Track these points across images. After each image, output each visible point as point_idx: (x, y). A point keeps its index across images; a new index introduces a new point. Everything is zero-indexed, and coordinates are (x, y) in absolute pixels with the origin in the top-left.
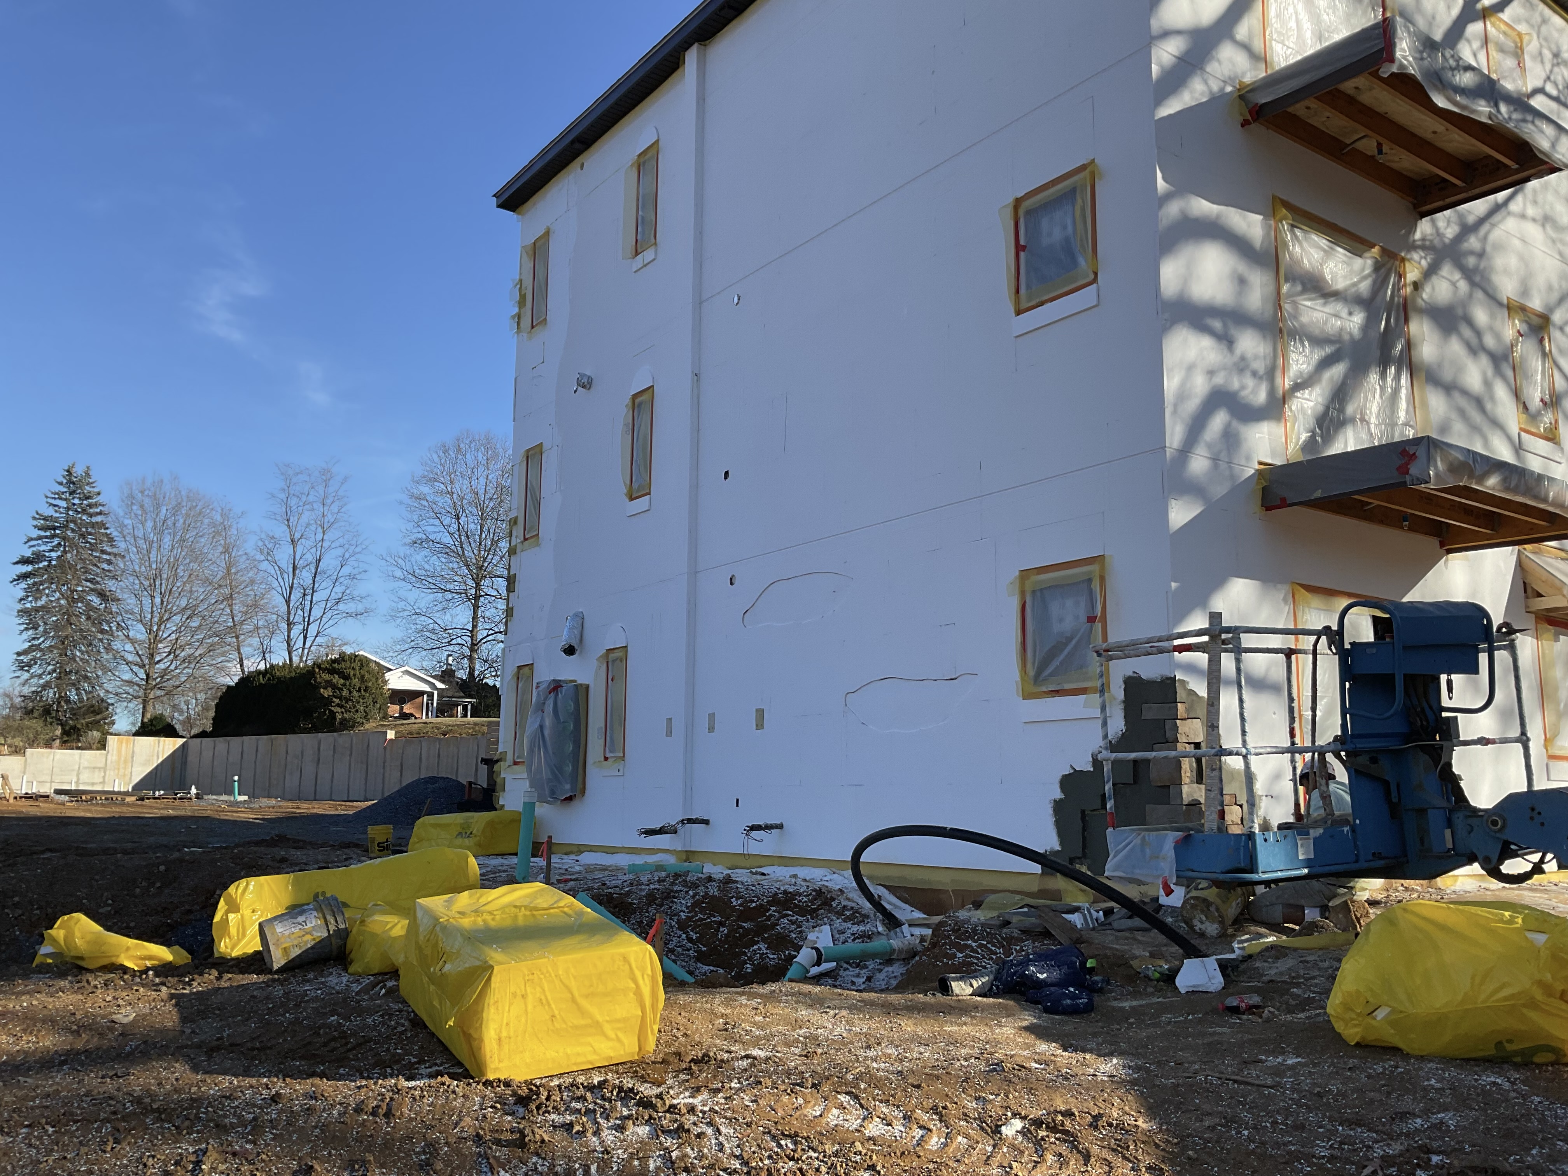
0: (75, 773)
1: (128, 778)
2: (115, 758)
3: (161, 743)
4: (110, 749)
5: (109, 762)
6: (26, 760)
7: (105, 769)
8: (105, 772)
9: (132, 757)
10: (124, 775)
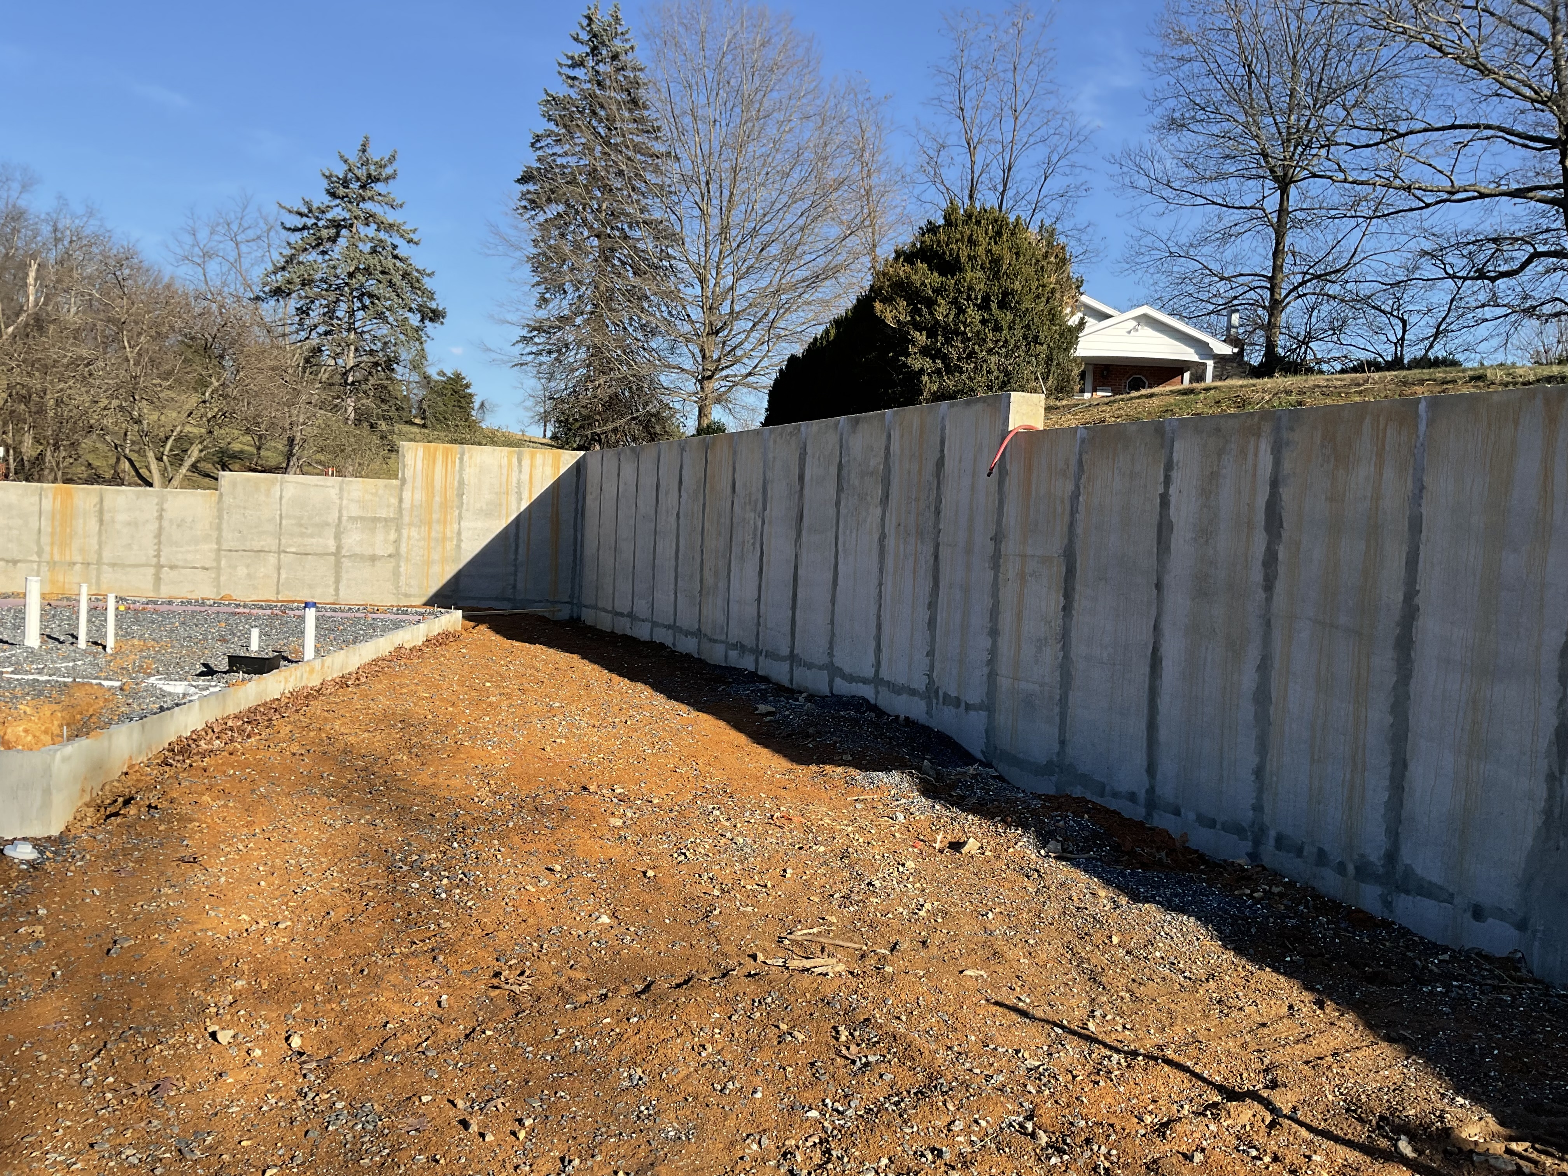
0: (330, 532)
1: (450, 546)
2: (418, 496)
3: (526, 462)
4: (408, 474)
5: (406, 505)
6: (221, 495)
7: (396, 522)
8: (398, 530)
9: (461, 495)
10: (444, 539)
